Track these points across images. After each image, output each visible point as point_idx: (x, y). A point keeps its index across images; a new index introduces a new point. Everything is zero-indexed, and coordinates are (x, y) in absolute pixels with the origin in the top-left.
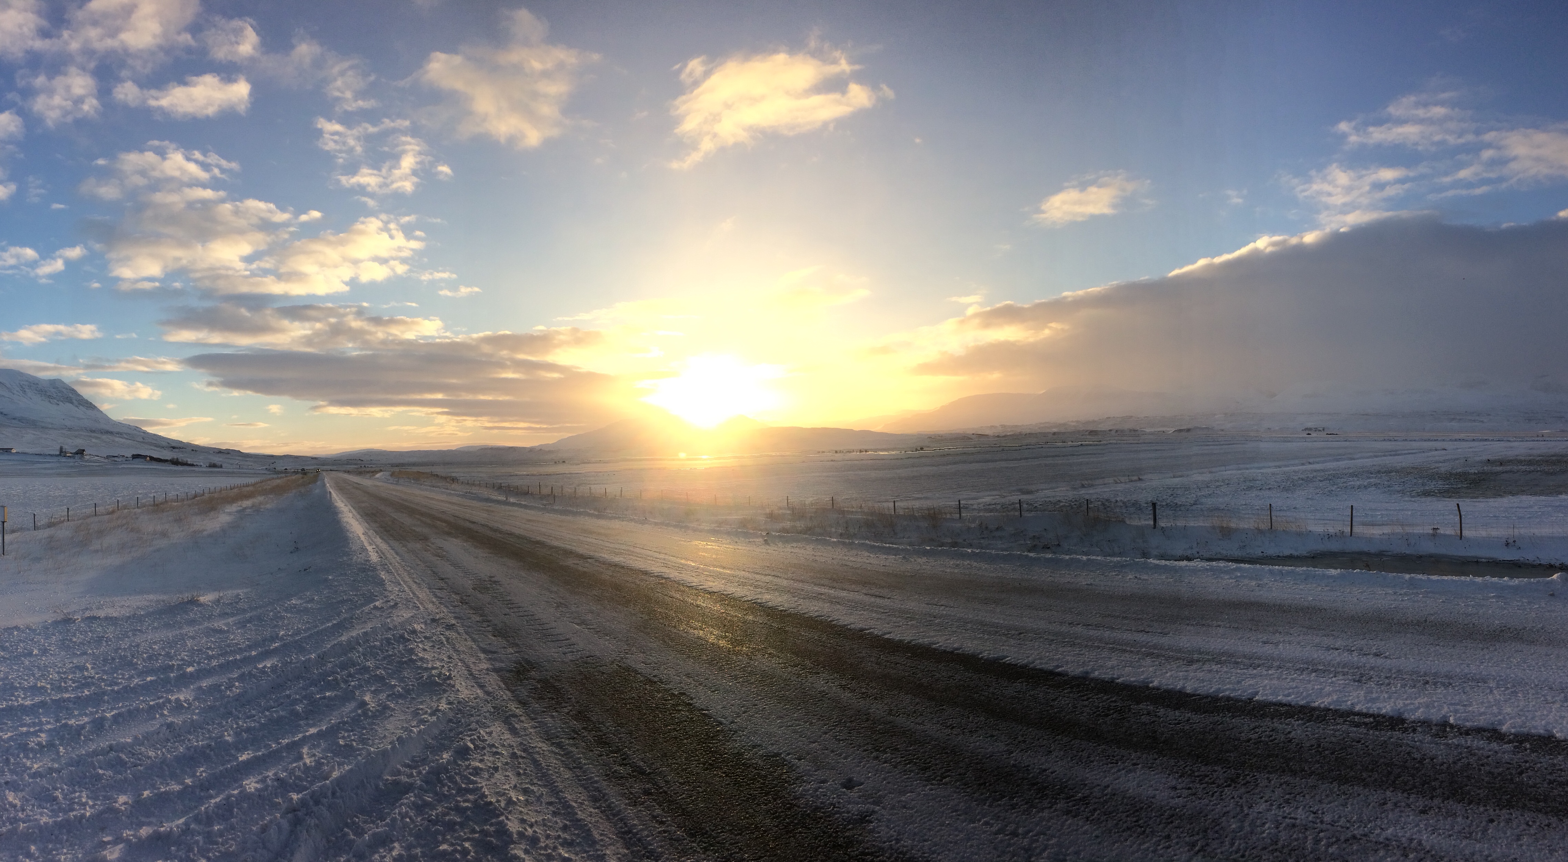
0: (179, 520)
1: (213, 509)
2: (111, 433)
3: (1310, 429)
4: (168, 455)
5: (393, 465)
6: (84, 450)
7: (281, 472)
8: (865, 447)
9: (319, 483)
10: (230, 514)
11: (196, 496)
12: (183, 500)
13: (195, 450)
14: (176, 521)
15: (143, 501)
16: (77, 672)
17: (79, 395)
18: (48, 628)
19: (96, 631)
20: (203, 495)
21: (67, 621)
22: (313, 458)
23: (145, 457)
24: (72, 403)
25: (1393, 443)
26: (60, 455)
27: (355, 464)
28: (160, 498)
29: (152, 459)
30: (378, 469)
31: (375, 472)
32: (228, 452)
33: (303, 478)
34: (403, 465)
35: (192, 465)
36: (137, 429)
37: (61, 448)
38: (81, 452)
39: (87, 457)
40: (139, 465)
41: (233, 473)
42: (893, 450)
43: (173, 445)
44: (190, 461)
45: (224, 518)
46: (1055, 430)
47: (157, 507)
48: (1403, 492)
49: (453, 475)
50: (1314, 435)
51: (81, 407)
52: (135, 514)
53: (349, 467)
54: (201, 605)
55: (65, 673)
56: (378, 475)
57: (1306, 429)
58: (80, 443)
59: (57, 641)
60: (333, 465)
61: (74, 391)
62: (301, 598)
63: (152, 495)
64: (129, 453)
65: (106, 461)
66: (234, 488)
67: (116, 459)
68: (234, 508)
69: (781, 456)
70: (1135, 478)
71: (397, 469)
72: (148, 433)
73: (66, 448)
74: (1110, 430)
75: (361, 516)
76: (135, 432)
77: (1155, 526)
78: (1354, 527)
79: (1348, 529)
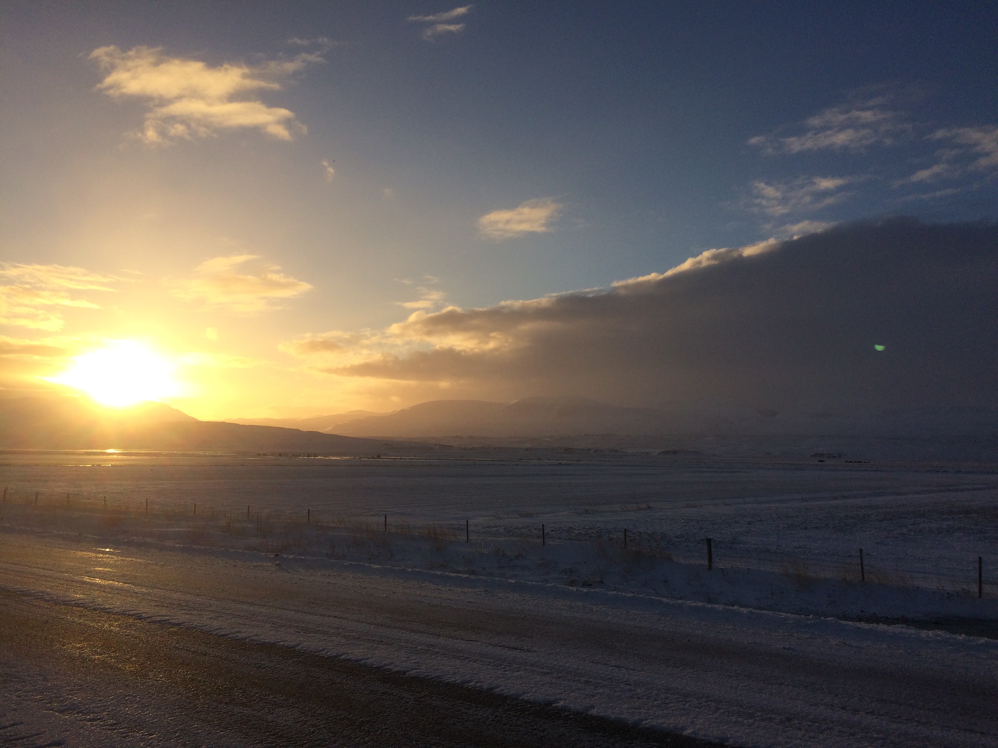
3: (822, 455)
25: (945, 474)
46: (527, 445)
50: (827, 462)
57: (816, 455)
69: (212, 456)
70: (644, 506)
74: (589, 450)
77: (710, 567)
78: (984, 586)
79: (974, 588)
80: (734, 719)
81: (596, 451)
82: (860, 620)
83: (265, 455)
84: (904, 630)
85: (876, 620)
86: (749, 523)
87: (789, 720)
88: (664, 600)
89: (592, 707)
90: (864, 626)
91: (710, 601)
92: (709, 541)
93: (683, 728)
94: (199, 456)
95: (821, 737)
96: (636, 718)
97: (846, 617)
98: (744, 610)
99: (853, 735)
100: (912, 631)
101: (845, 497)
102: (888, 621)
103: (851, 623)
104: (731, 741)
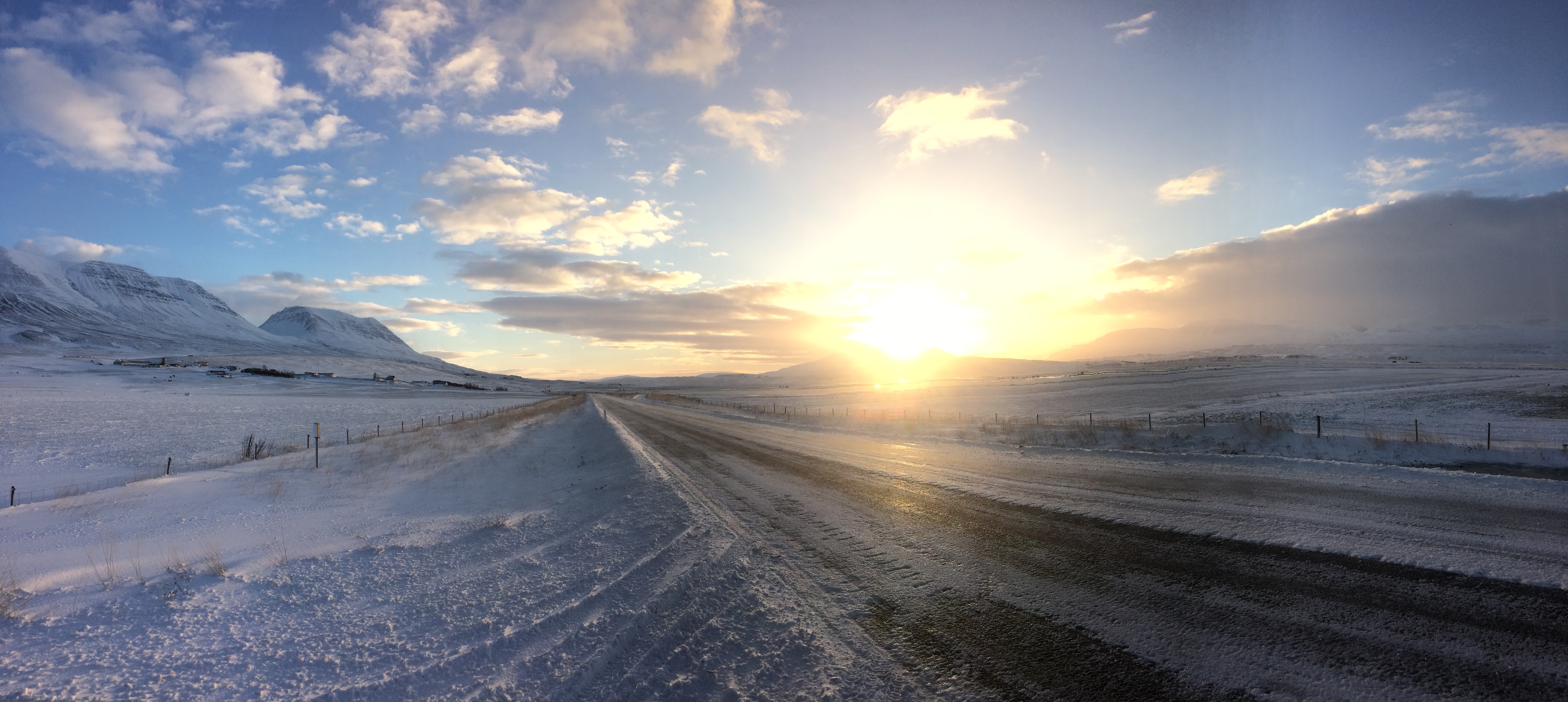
0: (475, 436)
1: (503, 426)
2: (416, 363)
3: (1395, 358)
4: (461, 380)
5: (646, 389)
6: (394, 377)
7: (555, 394)
8: (1037, 373)
9: (588, 403)
10: (517, 430)
11: (487, 415)
12: (477, 419)
13: (485, 376)
14: (472, 436)
15: (444, 420)
16: (377, 634)
17: (390, 332)
18: (347, 561)
19: (399, 566)
20: (493, 413)
21: (369, 552)
22: (581, 383)
23: (444, 383)
24: (384, 338)
25: (1470, 370)
26: (374, 380)
27: (616, 388)
28: (458, 417)
29: (450, 384)
30: (634, 392)
31: (632, 395)
32: (512, 378)
33: (573, 399)
34: (653, 389)
35: (483, 389)
36: (437, 360)
37: (375, 375)
38: (391, 378)
39: (396, 383)
40: (438, 389)
41: (517, 395)
42: (1059, 375)
43: (467, 372)
44: (480, 386)
45: (513, 433)
47: (456, 425)
48: (1505, 412)
49: (699, 397)
50: (1398, 362)
51: (391, 341)
52: (437, 431)
53: (610, 390)
54: (507, 530)
55: (362, 636)
56: (635, 397)
57: (1391, 358)
58: (389, 371)
59: (355, 580)
60: (597, 388)
61: (385, 328)
62: (605, 521)
63: (450, 414)
64: (430, 380)
65: (412, 385)
66: (519, 407)
67: (419, 384)
68: (520, 425)
70: (1275, 394)
71: (649, 392)
72: (447, 363)
73: (379, 374)
74: (1236, 357)
75: (635, 433)
76: (435, 362)
77: (1319, 436)
78: (1491, 442)
79: (1485, 443)
80: (1327, 535)
81: (1241, 358)
82: (1413, 466)
83: (1003, 378)
84: (1439, 471)
85: (1423, 465)
86: (1346, 405)
87: (1363, 533)
88: (1285, 458)
89: (1235, 534)
90: (1415, 469)
91: (1318, 458)
92: (1318, 417)
93: (1293, 543)
94: (958, 380)
95: (1383, 543)
96: (1262, 539)
97: (1404, 465)
98: (1338, 463)
99: (1403, 540)
100: (1444, 471)
101: (1408, 386)
102: (1431, 466)
103: (1406, 468)
104: (1325, 549)
